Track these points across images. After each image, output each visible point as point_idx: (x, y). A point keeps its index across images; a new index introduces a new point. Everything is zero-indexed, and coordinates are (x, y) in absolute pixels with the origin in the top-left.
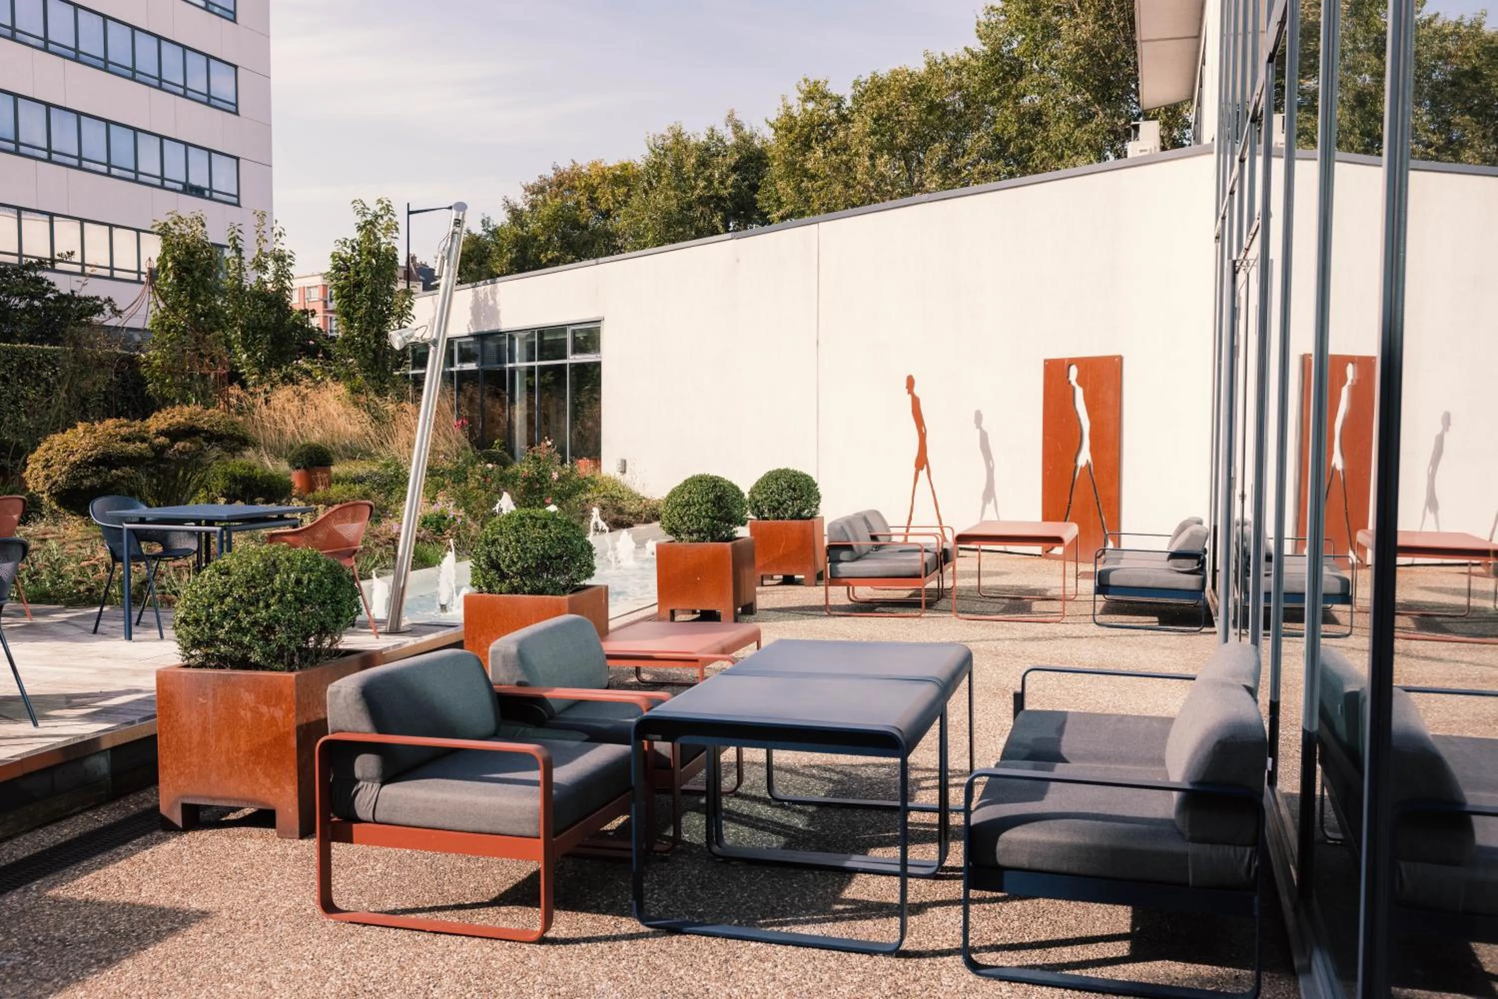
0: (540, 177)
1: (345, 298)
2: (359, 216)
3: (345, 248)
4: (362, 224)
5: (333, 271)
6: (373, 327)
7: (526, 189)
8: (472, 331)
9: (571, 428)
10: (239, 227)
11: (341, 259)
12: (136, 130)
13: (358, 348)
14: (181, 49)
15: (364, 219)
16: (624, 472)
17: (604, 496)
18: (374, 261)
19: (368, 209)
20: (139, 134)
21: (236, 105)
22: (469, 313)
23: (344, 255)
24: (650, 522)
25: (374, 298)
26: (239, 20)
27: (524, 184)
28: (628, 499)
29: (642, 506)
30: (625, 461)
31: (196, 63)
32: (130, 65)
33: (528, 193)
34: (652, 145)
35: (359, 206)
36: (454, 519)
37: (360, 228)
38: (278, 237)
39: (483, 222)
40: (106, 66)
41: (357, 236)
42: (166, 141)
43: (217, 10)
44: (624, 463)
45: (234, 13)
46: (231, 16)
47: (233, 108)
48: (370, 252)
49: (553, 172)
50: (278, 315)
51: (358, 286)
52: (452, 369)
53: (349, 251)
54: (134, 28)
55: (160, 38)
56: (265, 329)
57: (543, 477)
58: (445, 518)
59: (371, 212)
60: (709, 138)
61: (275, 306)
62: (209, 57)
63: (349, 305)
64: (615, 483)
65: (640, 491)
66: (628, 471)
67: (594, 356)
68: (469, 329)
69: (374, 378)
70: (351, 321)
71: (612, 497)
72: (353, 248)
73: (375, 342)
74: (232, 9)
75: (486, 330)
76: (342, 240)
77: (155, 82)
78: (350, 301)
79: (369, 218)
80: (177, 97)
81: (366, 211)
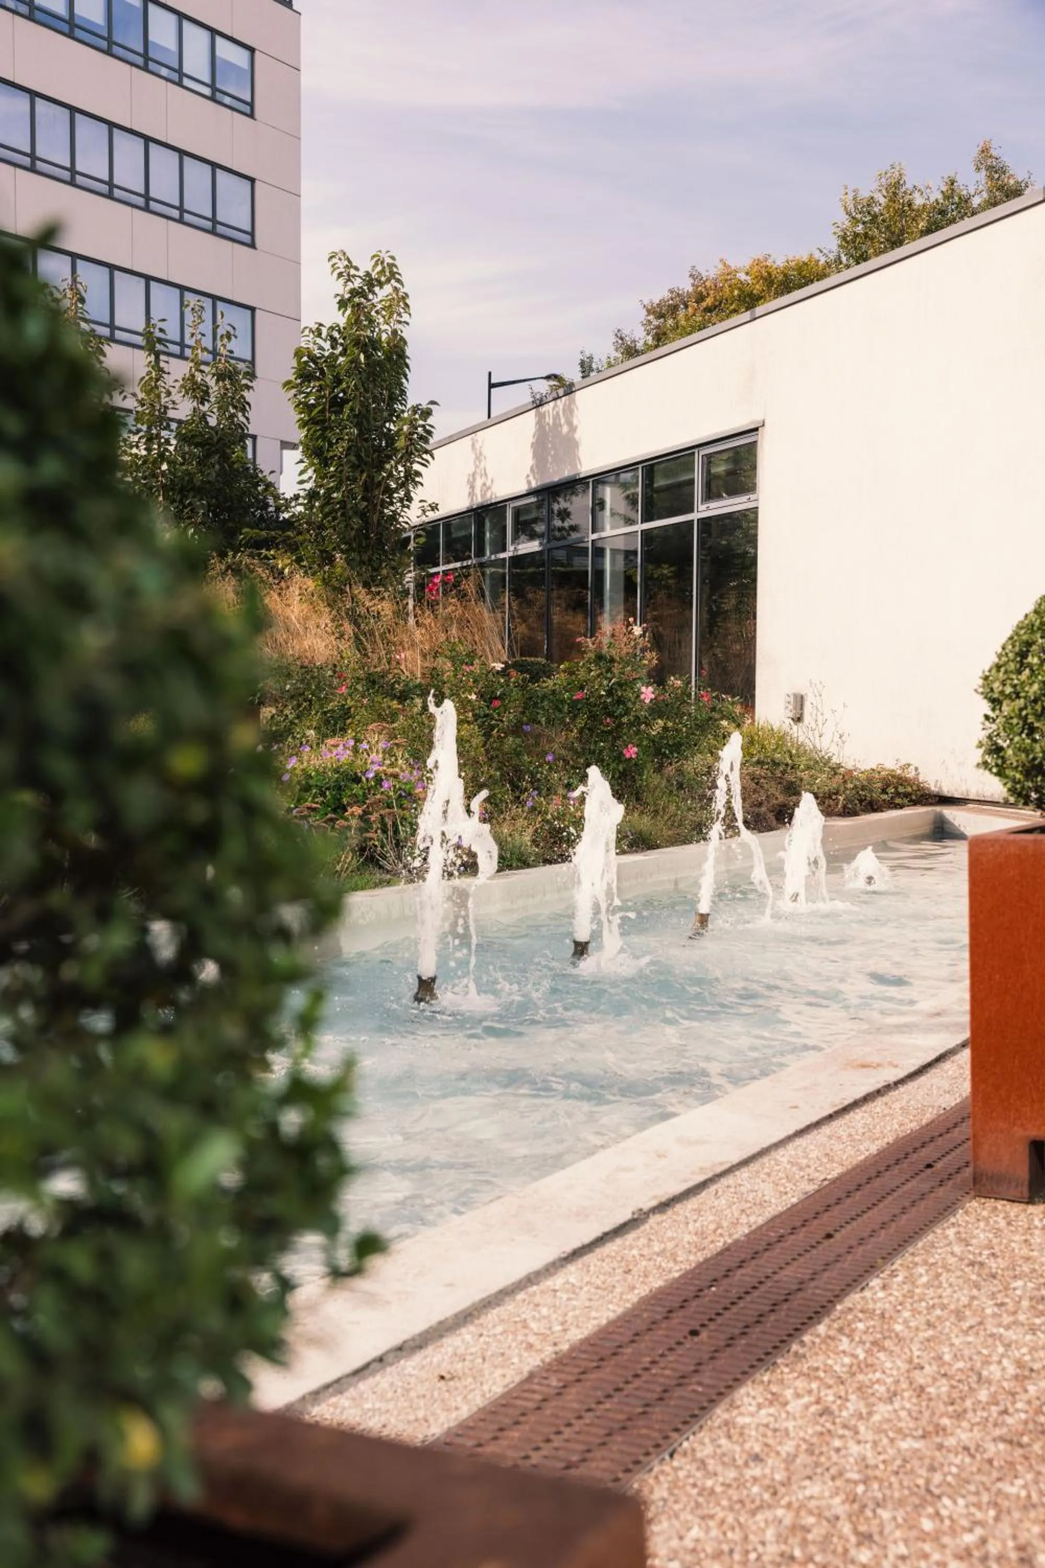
0: (671, 291)
1: (317, 423)
2: (342, 281)
3: (319, 340)
4: (347, 296)
5: (299, 381)
6: (362, 472)
7: (649, 312)
8: (534, 485)
9: (699, 651)
10: (160, 325)
11: (313, 358)
12: (112, 268)
13: (336, 511)
14: (176, 155)
15: (350, 286)
16: (798, 719)
17: (759, 762)
18: (362, 357)
19: (357, 269)
20: (116, 273)
21: (252, 234)
22: (530, 454)
23: (317, 352)
24: (854, 813)
25: (361, 419)
26: (257, 114)
27: (646, 302)
28: (808, 768)
29: (839, 778)
30: (802, 697)
31: (197, 175)
32: (106, 178)
33: (651, 317)
34: (851, 207)
35: (342, 265)
36: (379, 780)
37: (342, 304)
38: (226, 340)
39: (582, 364)
40: (73, 178)
41: (341, 319)
42: (153, 284)
43: (227, 100)
44: (800, 701)
45: (251, 105)
46: (247, 109)
47: (247, 238)
48: (357, 342)
49: (691, 281)
50: (222, 468)
51: (337, 404)
52: (502, 556)
53: (327, 345)
54: (112, 125)
55: (148, 140)
56: (199, 491)
57: (620, 701)
58: (357, 780)
59: (361, 273)
60: (946, 197)
61: (216, 452)
62: (215, 166)
63: (324, 438)
64: (782, 738)
65: (834, 749)
66: (807, 718)
67: (744, 498)
68: (529, 482)
69: (362, 563)
70: (325, 463)
71: (776, 764)
72: (333, 340)
73: (363, 499)
74: (249, 99)
75: (556, 479)
76: (314, 327)
77: (141, 201)
78: (324, 429)
79: (357, 283)
80: (170, 222)
81: (353, 272)
